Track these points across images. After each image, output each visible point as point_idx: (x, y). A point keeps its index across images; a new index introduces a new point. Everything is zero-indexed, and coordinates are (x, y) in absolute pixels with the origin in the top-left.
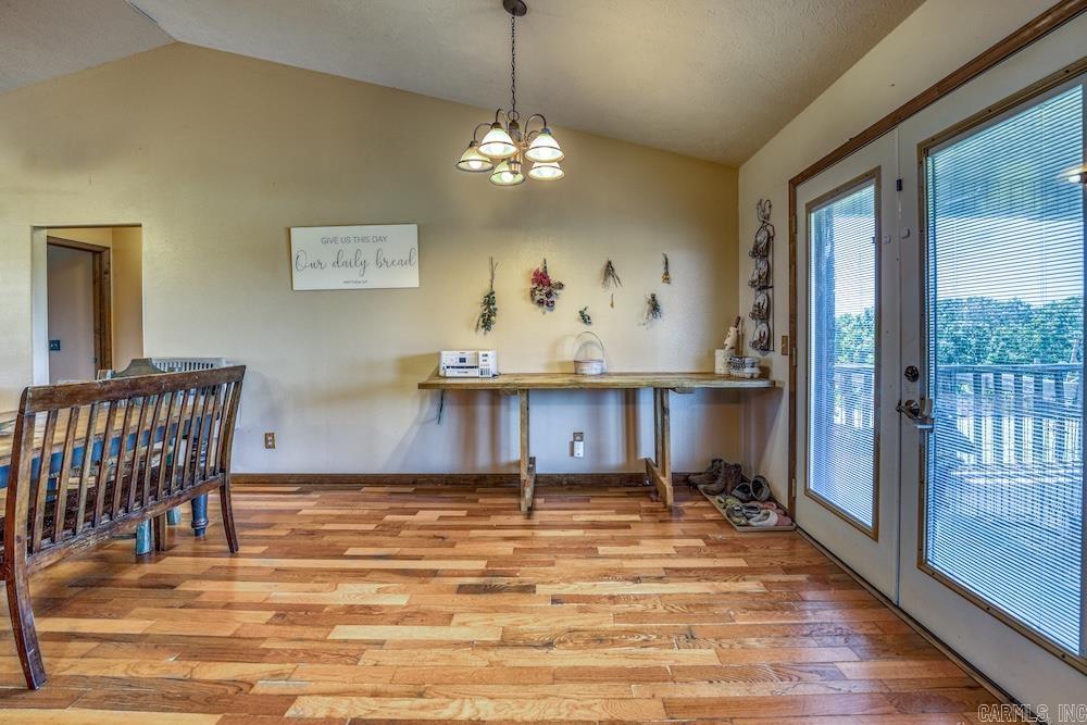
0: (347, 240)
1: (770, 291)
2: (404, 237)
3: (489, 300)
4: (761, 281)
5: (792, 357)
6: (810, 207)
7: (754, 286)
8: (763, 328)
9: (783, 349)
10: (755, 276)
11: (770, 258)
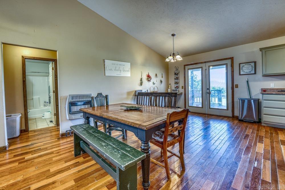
0: (117, 65)
1: (179, 80)
2: (128, 65)
3: (141, 80)
4: (177, 78)
5: (185, 89)
6: (188, 69)
7: (175, 79)
8: (177, 85)
9: (182, 88)
10: (175, 77)
11: (178, 75)
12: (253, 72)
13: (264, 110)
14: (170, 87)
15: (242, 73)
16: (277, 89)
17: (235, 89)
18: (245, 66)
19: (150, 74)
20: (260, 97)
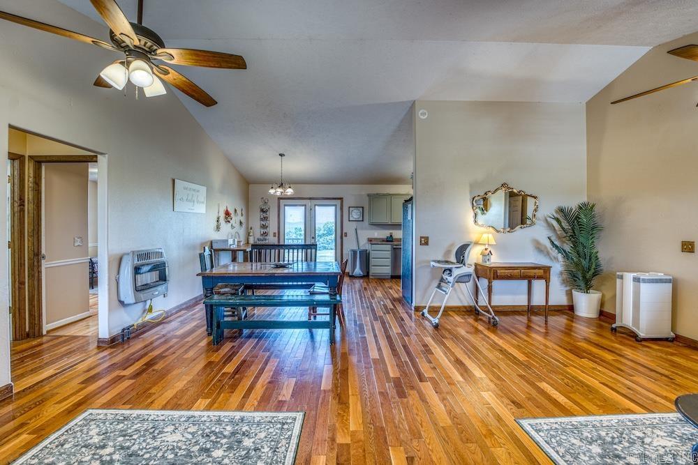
0: (190, 189)
1: (268, 222)
2: (203, 191)
3: (218, 218)
4: (265, 219)
5: (279, 237)
6: (285, 205)
7: (262, 219)
8: (265, 230)
9: (275, 236)
10: (262, 217)
11: (268, 213)
12: (361, 219)
13: (373, 261)
14: (251, 234)
15: (351, 219)
16: (379, 239)
17: (344, 238)
18: (355, 211)
19: (229, 210)
20: (368, 247)
